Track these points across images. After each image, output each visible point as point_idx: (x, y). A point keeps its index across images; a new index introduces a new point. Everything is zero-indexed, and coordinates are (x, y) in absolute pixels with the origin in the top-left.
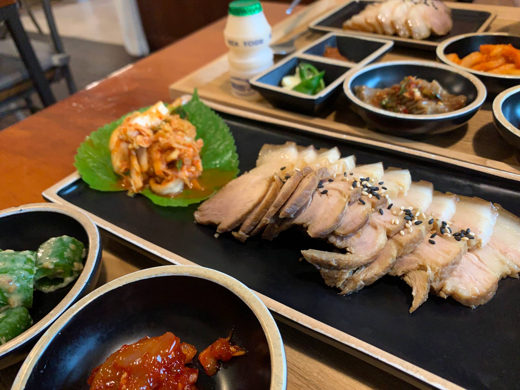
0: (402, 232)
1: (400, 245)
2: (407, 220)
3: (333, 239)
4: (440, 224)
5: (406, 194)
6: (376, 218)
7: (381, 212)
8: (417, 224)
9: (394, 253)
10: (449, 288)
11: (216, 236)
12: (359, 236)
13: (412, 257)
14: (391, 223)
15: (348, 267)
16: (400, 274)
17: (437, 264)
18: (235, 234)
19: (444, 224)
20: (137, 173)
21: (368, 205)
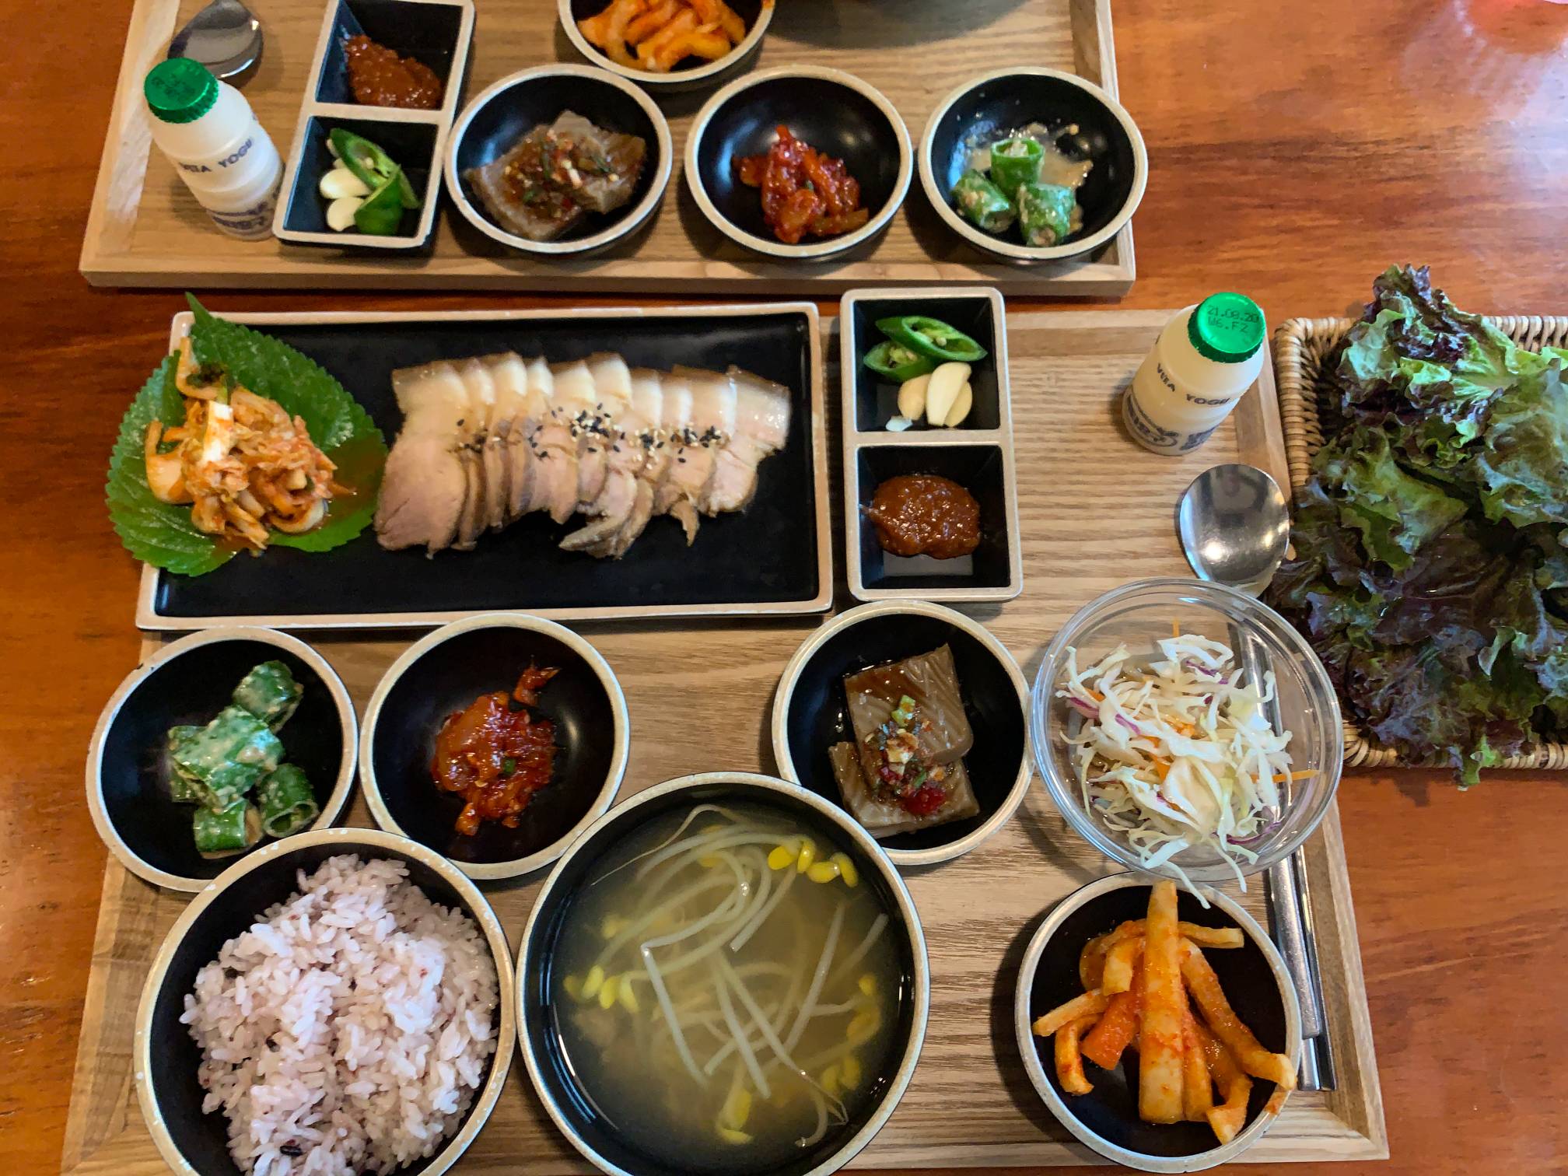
0: (649, 466)
1: (651, 481)
2: (647, 448)
3: (582, 509)
4: (682, 434)
5: (632, 407)
6: (616, 460)
7: (616, 449)
8: (660, 446)
9: (650, 493)
10: (715, 507)
11: (430, 556)
12: (607, 492)
13: (670, 487)
14: (632, 461)
15: (611, 533)
16: (664, 511)
17: (695, 488)
18: (456, 547)
19: (686, 431)
20: (251, 524)
21: (600, 449)
